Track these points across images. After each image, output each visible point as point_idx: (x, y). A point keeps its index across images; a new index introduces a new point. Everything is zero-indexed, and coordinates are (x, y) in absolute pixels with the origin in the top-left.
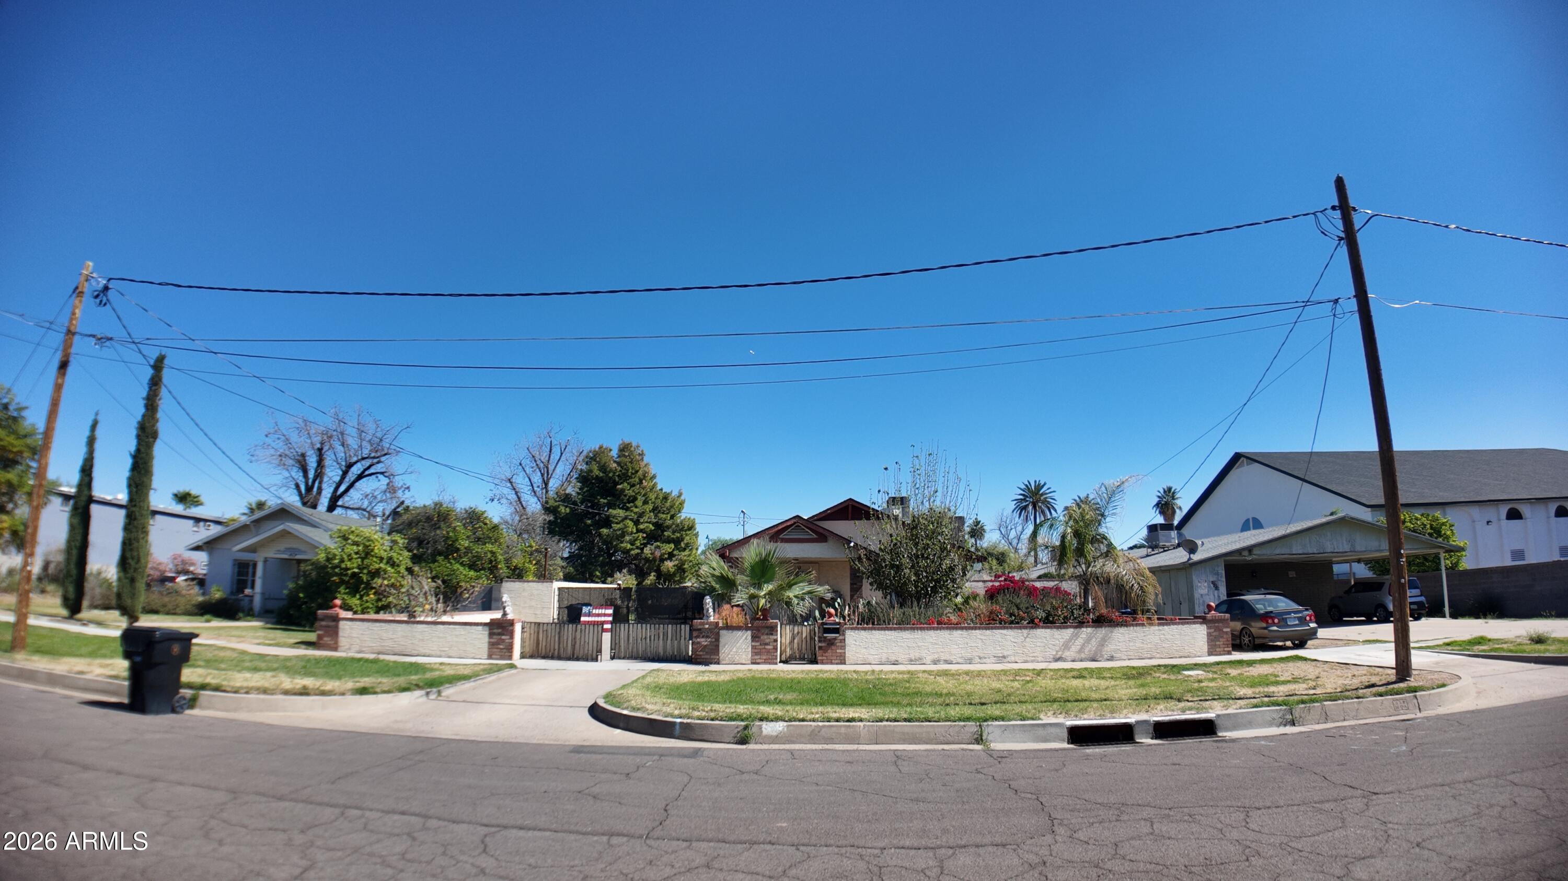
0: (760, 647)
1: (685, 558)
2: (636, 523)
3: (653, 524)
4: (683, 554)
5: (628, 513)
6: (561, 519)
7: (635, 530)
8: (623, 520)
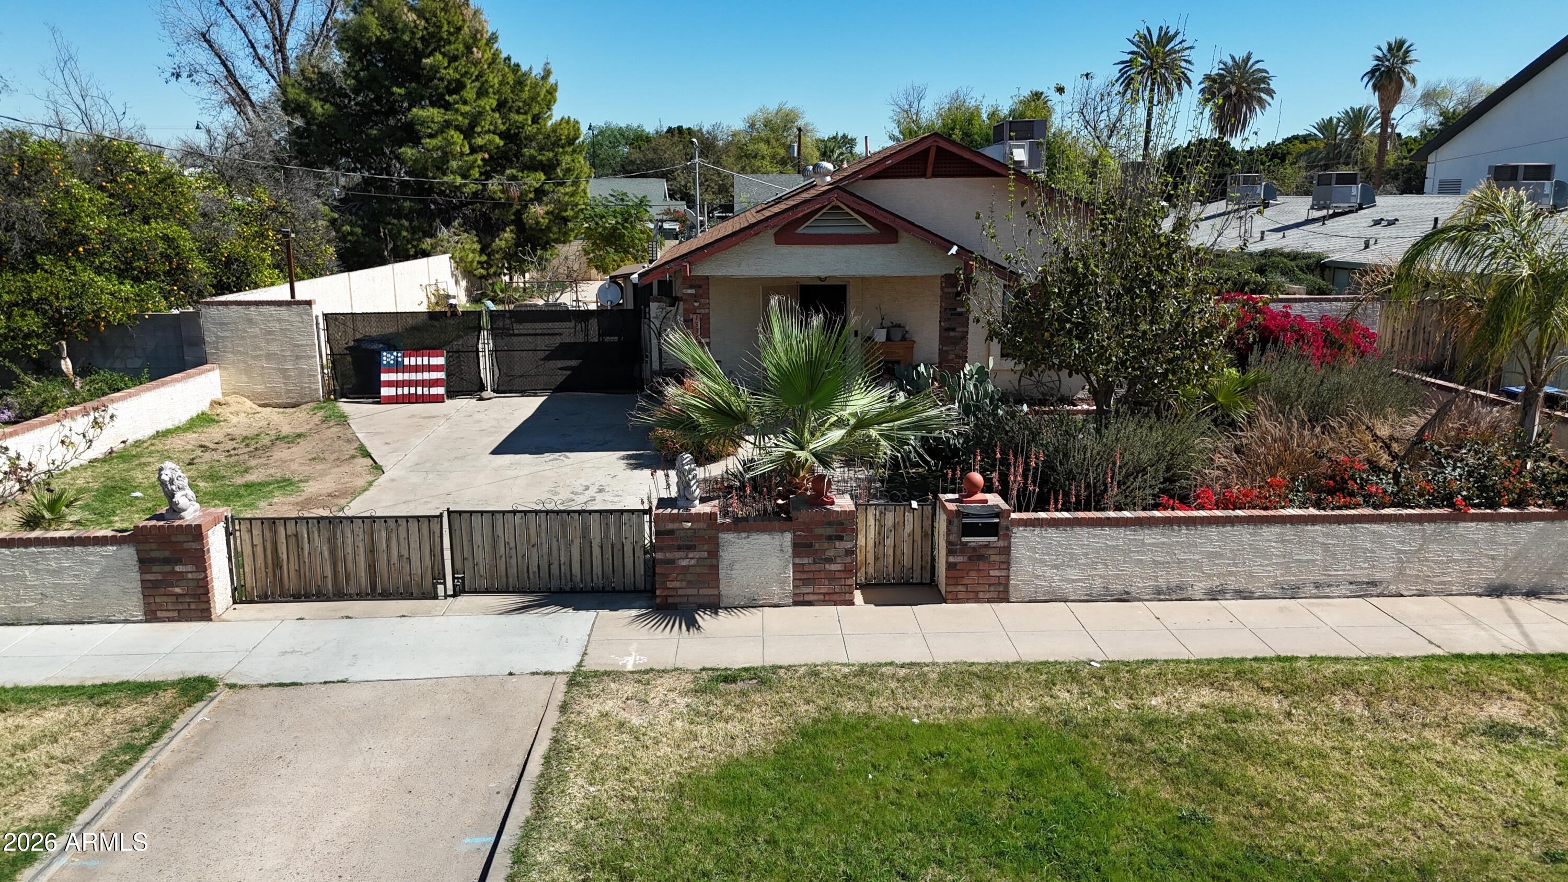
0: (813, 568)
1: (566, 198)
2: (468, 133)
3: (501, 135)
4: (562, 189)
5: (449, 116)
6: (320, 125)
7: (467, 149)
8: (441, 131)
